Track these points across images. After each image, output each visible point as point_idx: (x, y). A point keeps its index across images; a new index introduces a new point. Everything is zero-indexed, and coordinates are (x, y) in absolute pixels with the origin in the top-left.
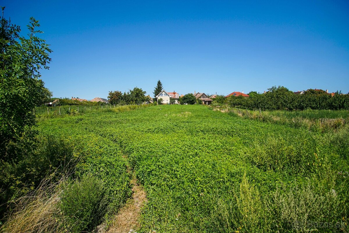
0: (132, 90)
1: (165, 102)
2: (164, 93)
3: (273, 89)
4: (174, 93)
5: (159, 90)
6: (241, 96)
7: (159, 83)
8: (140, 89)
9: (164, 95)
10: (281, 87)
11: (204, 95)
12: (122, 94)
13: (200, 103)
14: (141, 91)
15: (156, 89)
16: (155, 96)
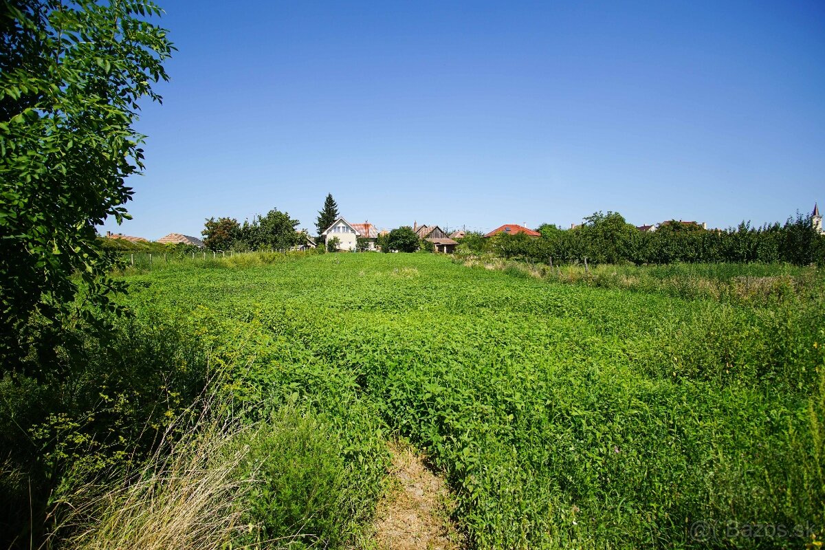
0: (264, 216)
1: (344, 246)
2: (341, 225)
3: (595, 218)
4: (366, 226)
5: (328, 218)
6: (522, 235)
7: (330, 202)
8: (284, 213)
9: (341, 228)
10: (613, 213)
11: (438, 231)
12: (239, 224)
13: (429, 248)
14: (287, 218)
15: (322, 215)
16: (318, 233)
